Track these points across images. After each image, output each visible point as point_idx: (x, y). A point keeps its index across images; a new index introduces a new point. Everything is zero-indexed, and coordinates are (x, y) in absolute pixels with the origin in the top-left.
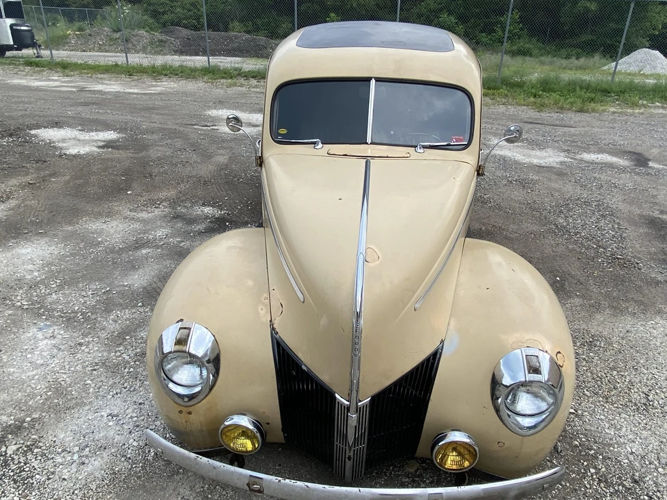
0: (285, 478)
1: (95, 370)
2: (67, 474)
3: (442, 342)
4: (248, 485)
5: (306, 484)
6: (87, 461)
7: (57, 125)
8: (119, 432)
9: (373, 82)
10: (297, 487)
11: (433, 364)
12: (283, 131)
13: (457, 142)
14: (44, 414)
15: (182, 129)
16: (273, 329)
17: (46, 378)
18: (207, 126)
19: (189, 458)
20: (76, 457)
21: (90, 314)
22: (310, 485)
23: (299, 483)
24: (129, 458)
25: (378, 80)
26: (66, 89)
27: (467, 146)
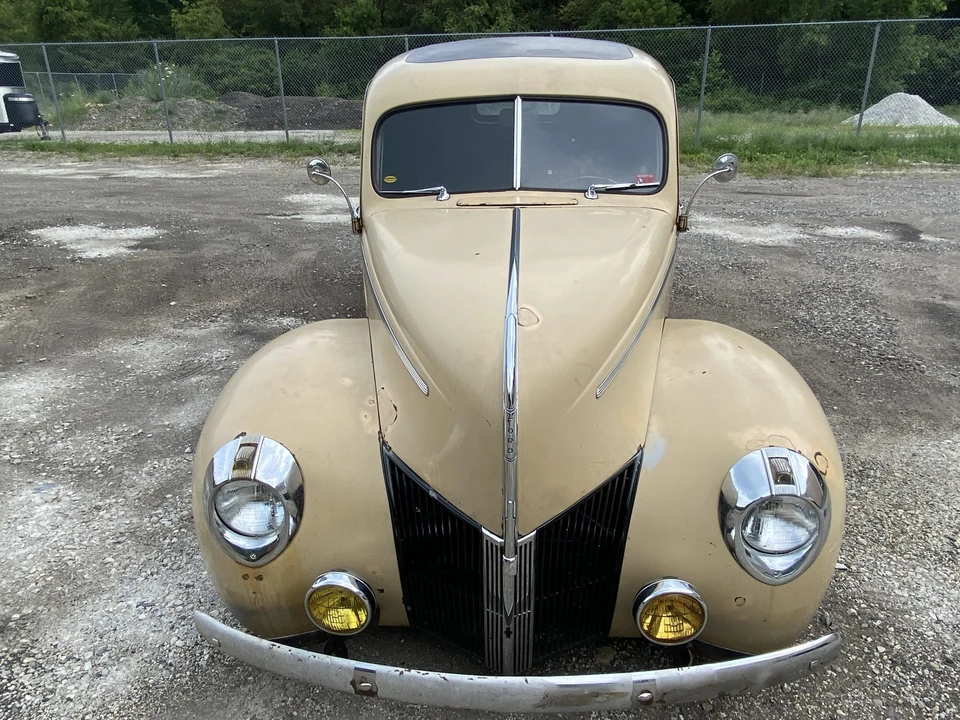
0: (410, 668)
1: (119, 543)
2: (74, 691)
3: (641, 449)
4: (353, 683)
5: (443, 675)
6: (105, 672)
7: (70, 221)
8: (155, 629)
9: (519, 101)
10: (429, 680)
11: (628, 482)
12: (391, 179)
13: (644, 182)
14: (40, 608)
15: (249, 220)
16: (384, 443)
17: (44, 557)
18: (285, 215)
19: (260, 649)
20: (88, 666)
21: (113, 467)
22: (448, 676)
23: (432, 675)
24: (171, 665)
25: (526, 98)
26: (83, 177)
27: (659, 188)
